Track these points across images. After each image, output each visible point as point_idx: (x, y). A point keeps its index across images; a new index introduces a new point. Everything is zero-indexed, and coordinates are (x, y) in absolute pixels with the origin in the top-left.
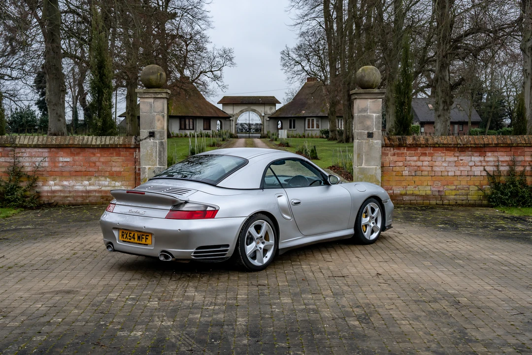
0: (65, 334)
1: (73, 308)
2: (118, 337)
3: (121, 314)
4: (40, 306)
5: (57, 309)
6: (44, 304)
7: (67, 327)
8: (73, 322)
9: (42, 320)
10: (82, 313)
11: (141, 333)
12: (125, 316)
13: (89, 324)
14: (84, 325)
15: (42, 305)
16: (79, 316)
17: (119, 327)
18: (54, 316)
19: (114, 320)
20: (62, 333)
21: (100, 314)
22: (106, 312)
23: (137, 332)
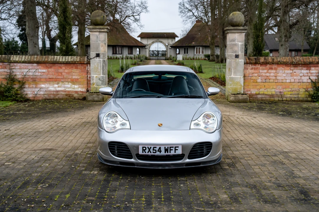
0: (51, 173)
1: (54, 158)
2: (83, 174)
3: (84, 162)
4: (34, 157)
5: (44, 159)
6: (37, 156)
7: (52, 169)
8: (56, 166)
9: (36, 165)
10: (60, 161)
11: (97, 172)
12: (86, 163)
13: (65, 167)
14: (63, 167)
15: (36, 156)
16: (58, 163)
17: (84, 169)
18: (44, 163)
19: (80, 165)
20: (49, 172)
21: (71, 162)
22: (75, 161)
23: (95, 171)
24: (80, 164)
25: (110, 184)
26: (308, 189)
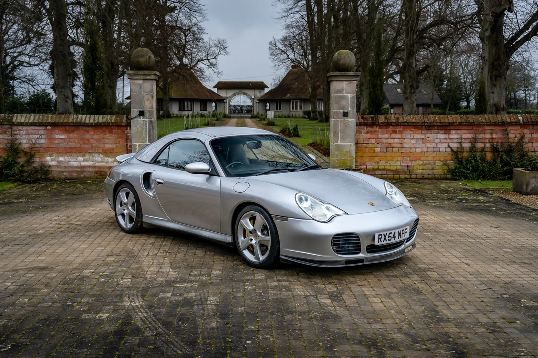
0: (27, 317)
1: (43, 287)
2: (82, 320)
3: (90, 294)
4: (10, 284)
5: (26, 289)
6: (15, 282)
7: (32, 309)
8: (39, 303)
9: (8, 300)
10: (51, 292)
11: (107, 315)
12: (93, 296)
13: (56, 305)
14: (50, 306)
15: (13, 283)
16: (47, 295)
17: (86, 308)
18: (22, 296)
19: (82, 301)
20: (24, 315)
21: (69, 294)
22: (76, 292)
23: (104, 313)
24: (82, 299)
25: (123, 342)
26: (465, 346)
